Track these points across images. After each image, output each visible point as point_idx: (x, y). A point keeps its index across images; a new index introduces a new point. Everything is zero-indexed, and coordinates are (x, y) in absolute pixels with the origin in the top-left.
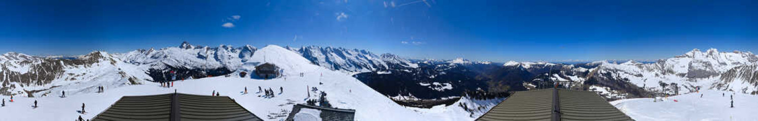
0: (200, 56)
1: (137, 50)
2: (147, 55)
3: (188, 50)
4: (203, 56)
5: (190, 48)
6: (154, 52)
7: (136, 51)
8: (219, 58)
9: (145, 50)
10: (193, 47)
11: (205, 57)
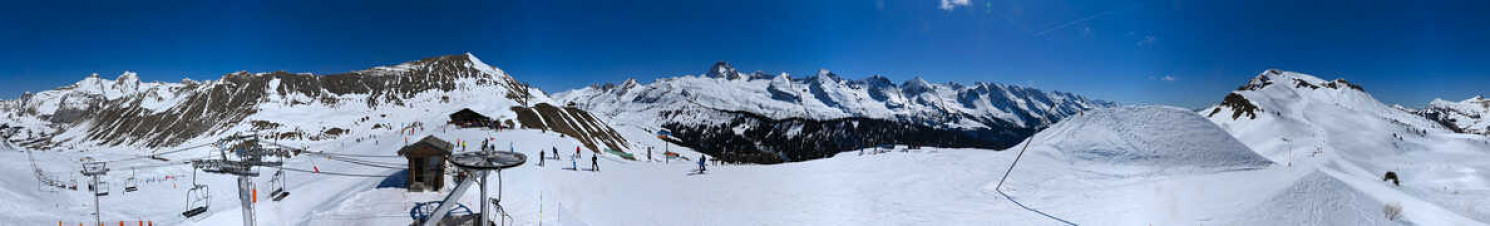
0: (778, 95)
1: (592, 86)
2: (620, 94)
3: (735, 81)
4: (792, 96)
5: (737, 77)
6: (639, 88)
7: (588, 88)
8: (834, 99)
9: (612, 86)
10: (744, 77)
11: (797, 98)
